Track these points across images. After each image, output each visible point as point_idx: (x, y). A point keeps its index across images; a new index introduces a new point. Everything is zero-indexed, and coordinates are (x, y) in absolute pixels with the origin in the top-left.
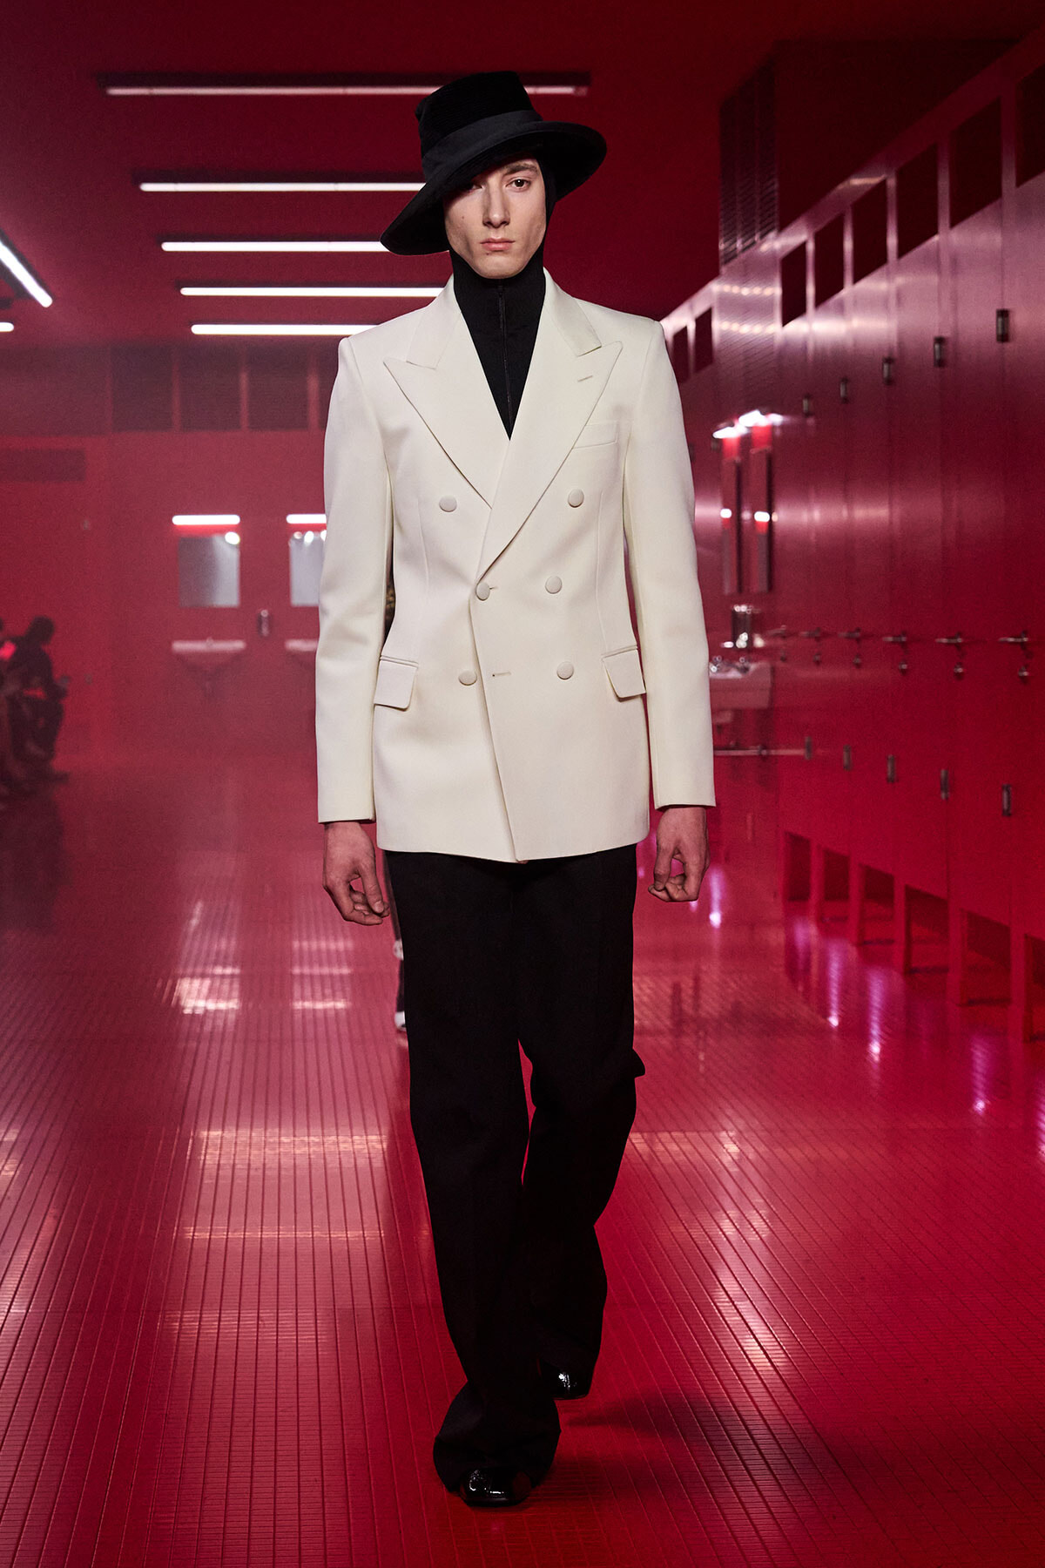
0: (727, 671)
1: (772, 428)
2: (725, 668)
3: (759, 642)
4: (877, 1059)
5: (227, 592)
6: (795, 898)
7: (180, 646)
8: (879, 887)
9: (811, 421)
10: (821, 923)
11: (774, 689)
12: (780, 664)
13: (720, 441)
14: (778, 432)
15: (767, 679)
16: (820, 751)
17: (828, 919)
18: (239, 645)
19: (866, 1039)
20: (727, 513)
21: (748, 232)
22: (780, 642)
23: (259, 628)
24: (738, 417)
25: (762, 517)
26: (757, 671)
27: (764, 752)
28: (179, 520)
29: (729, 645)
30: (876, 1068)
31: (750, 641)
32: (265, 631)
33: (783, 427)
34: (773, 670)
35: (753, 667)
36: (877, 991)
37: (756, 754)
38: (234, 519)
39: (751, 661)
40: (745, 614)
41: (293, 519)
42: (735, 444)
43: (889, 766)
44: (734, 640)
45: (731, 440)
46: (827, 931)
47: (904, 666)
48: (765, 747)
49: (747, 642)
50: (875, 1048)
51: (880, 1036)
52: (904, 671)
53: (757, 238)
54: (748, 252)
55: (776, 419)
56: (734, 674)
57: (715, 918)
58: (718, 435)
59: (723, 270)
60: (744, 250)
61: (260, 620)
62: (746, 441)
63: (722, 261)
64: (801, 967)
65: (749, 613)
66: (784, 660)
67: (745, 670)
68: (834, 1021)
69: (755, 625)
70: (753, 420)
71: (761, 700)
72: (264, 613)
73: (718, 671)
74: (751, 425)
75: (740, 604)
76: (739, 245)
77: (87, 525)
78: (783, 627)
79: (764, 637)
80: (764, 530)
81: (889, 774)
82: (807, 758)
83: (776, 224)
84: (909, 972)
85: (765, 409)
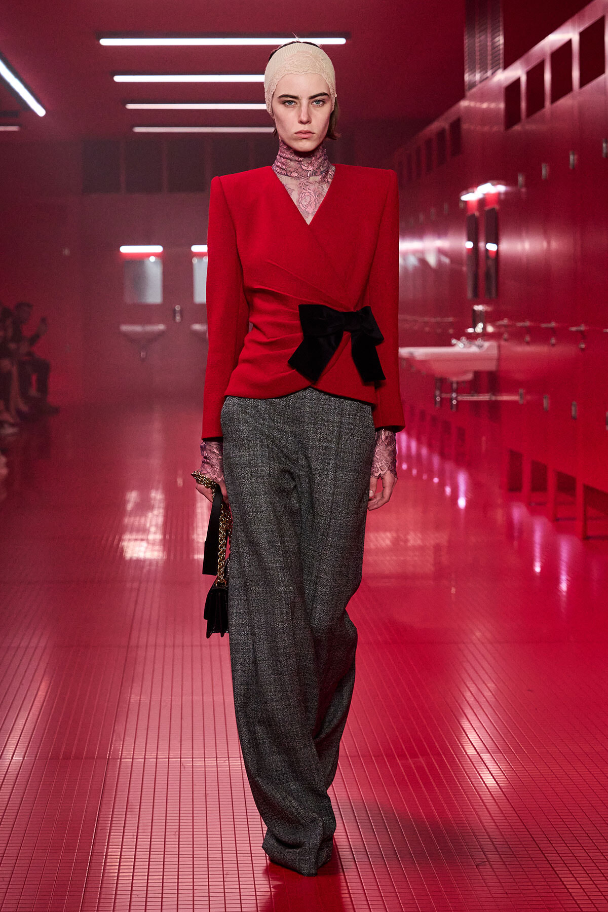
0: (470, 347)
1: (499, 194)
2: (469, 345)
3: (490, 329)
4: (564, 594)
5: (154, 295)
6: (513, 489)
7: (125, 328)
8: (566, 484)
9: (524, 190)
10: (528, 506)
11: (499, 359)
12: (503, 343)
13: (466, 202)
14: (502, 197)
15: (495, 352)
16: (529, 397)
17: (533, 504)
18: (161, 327)
19: (557, 581)
20: (470, 245)
21: (484, 69)
22: (503, 330)
23: (174, 317)
24: (477, 187)
25: (492, 247)
26: (488, 348)
27: (493, 398)
28: (124, 249)
29: (470, 330)
30: (564, 599)
31: (484, 328)
32: (178, 318)
33: (506, 193)
34: (499, 347)
35: (487, 344)
36: (565, 550)
37: (488, 400)
38: (158, 249)
39: (485, 340)
40: (481, 312)
41: (196, 249)
42: (475, 205)
43: (573, 408)
44: (474, 327)
45: (472, 201)
46: (534, 511)
47: (583, 346)
48: (494, 394)
49: (483, 328)
50: (564, 586)
51: (567, 579)
52: (583, 349)
53: (489, 73)
54: (484, 83)
55: (501, 188)
56: (474, 349)
57: (462, 503)
58: (465, 198)
59: (468, 94)
60: (482, 81)
61: (174, 312)
62: (482, 202)
63: (466, 88)
64: (516, 534)
65: (484, 311)
66: (506, 340)
67: (480, 347)
68: (538, 569)
69: (487, 318)
70: (488, 189)
71: (492, 366)
72: (178, 308)
73: (464, 347)
74: (485, 192)
75: (478, 304)
76: (478, 77)
77: (66, 252)
78: (505, 321)
79: (493, 325)
80: (494, 255)
81: (573, 413)
82: (521, 402)
83: (502, 65)
84: (585, 538)
85: (495, 182)
